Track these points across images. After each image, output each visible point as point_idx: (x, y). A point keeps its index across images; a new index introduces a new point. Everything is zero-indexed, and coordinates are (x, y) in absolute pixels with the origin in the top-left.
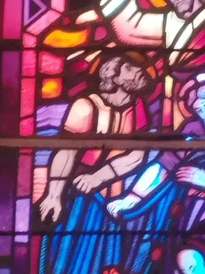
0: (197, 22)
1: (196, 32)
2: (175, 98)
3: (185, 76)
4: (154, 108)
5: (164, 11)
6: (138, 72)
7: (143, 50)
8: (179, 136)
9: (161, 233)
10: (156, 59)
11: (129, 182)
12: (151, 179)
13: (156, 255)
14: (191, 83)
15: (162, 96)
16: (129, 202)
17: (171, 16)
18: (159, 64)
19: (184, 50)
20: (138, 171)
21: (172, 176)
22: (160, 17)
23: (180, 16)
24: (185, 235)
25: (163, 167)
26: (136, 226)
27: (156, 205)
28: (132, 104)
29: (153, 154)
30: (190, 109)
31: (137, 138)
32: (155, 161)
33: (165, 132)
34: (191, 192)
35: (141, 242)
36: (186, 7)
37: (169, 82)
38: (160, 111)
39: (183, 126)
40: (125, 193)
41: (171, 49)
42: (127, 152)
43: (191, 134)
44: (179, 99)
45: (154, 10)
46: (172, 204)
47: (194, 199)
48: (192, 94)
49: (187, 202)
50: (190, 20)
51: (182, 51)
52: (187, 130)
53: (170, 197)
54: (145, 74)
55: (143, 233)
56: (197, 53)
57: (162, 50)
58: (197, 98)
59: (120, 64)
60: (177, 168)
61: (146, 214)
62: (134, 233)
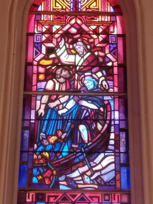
0: (85, 57)
1: (84, 61)
2: (78, 80)
3: (81, 73)
4: (72, 83)
5: (75, 54)
7: (69, 66)
8: (80, 91)
9: (74, 120)
10: (73, 68)
11: (64, 105)
12: (71, 104)
13: (73, 126)
14: (83, 76)
15: (75, 79)
16: (65, 111)
17: (77, 56)
18: (74, 70)
19: (81, 66)
20: (67, 102)
21: (77, 103)
22: (74, 56)
23: (80, 56)
24: (81, 120)
25: (75, 100)
26: (66, 118)
27: (72, 111)
28: (66, 82)
29: (72, 97)
30: (83, 83)
31: (67, 92)
32: (73, 98)
33: (75, 90)
34: (83, 108)
35: (68, 122)
36: (82, 53)
37: (76, 75)
38: (74, 84)
39: (80, 88)
40: (63, 108)
41: (77, 66)
42: (64, 96)
43: (83, 91)
44: (80, 80)
45: (72, 54)
46: (77, 111)
47: (84, 110)
48: (83, 79)
49: (82, 111)
50: (83, 57)
51: (80, 66)
52: (82, 90)
53: (77, 110)
54: (70, 73)
55: (68, 120)
56: (85, 67)
57: (75, 66)
58: (85, 80)
59: (62, 70)
60: (79, 101)
61: (70, 114)
62: (66, 120)
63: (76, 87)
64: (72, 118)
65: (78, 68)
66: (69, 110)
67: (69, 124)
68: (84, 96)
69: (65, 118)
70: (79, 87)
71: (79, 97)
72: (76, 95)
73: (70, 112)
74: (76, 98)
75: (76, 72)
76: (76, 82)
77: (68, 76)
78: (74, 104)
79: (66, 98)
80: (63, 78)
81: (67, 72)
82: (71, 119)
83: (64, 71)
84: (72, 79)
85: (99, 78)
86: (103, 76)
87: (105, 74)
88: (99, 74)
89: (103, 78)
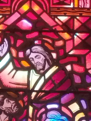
0: (48, 75)
1: (46, 81)
2: (34, 118)
6: (13, 103)
7: (16, 91)
14: (43, 110)
15: (27, 117)
17: (32, 72)
18: (25, 99)
19: (40, 91)
37: (31, 109)
41: (33, 90)
48: (44, 116)
50: (43, 75)
58: (47, 118)
59: (3, 98)
65: (34, 94)
75: (31, 102)
77: (15, 110)
80: (5, 113)
81: (12, 102)
83: (7, 100)
84: (23, 116)
85: (74, 115)
86: (81, 110)
88: (75, 107)
89: (81, 115)
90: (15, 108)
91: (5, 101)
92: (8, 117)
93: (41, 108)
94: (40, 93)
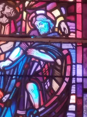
2: (27, 20)
4: (18, 24)
8: (29, 36)
10: (20, 4)
11: (7, 54)
13: (18, 85)
14: (34, 15)
15: (22, 19)
16: (7, 63)
18: (21, 6)
20: (11, 50)
21: (25, 53)
24: (29, 76)
25: (21, 49)
27: (18, 65)
29: (18, 43)
30: (33, 25)
31: (12, 37)
32: (19, 46)
33: (23, 34)
34: (33, 59)
38: (21, 25)
39: (30, 32)
42: (7, 42)
43: (33, 36)
44: (29, 21)
47: (34, 62)
48: (34, 19)
49: (31, 63)
51: (30, 1)
52: (32, 34)
53: (24, 61)
58: (36, 20)
59: (5, 6)
60: (27, 49)
61: (14, 68)
62: (9, 75)
63: (23, 30)
64: (17, 73)
65: (27, 3)
66: (13, 62)
67: (13, 81)
68: (34, 43)
69: (7, 73)
70: (28, 29)
71: (27, 45)
72: (23, 42)
73: (15, 65)
74: (23, 45)
76: (24, 23)
78: (20, 54)
79: (10, 45)
80: (6, 17)
81: (11, 8)
82: (17, 75)
83: (7, 7)
84: (19, 19)
85: (56, 18)
87: (64, 12)
88: (57, 13)
89: (62, 19)
90: (13, 13)
91: (6, 7)
92: (8, 19)
93: (32, 13)
94: (32, 2)
